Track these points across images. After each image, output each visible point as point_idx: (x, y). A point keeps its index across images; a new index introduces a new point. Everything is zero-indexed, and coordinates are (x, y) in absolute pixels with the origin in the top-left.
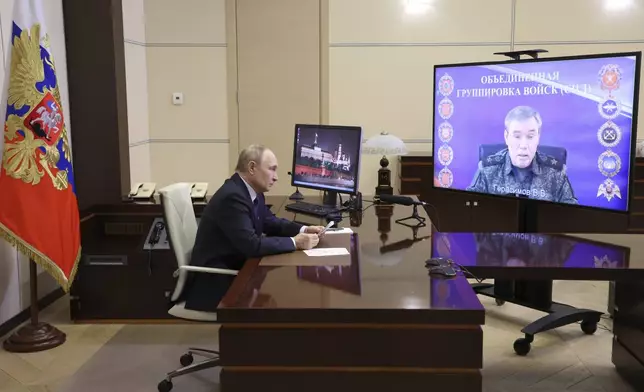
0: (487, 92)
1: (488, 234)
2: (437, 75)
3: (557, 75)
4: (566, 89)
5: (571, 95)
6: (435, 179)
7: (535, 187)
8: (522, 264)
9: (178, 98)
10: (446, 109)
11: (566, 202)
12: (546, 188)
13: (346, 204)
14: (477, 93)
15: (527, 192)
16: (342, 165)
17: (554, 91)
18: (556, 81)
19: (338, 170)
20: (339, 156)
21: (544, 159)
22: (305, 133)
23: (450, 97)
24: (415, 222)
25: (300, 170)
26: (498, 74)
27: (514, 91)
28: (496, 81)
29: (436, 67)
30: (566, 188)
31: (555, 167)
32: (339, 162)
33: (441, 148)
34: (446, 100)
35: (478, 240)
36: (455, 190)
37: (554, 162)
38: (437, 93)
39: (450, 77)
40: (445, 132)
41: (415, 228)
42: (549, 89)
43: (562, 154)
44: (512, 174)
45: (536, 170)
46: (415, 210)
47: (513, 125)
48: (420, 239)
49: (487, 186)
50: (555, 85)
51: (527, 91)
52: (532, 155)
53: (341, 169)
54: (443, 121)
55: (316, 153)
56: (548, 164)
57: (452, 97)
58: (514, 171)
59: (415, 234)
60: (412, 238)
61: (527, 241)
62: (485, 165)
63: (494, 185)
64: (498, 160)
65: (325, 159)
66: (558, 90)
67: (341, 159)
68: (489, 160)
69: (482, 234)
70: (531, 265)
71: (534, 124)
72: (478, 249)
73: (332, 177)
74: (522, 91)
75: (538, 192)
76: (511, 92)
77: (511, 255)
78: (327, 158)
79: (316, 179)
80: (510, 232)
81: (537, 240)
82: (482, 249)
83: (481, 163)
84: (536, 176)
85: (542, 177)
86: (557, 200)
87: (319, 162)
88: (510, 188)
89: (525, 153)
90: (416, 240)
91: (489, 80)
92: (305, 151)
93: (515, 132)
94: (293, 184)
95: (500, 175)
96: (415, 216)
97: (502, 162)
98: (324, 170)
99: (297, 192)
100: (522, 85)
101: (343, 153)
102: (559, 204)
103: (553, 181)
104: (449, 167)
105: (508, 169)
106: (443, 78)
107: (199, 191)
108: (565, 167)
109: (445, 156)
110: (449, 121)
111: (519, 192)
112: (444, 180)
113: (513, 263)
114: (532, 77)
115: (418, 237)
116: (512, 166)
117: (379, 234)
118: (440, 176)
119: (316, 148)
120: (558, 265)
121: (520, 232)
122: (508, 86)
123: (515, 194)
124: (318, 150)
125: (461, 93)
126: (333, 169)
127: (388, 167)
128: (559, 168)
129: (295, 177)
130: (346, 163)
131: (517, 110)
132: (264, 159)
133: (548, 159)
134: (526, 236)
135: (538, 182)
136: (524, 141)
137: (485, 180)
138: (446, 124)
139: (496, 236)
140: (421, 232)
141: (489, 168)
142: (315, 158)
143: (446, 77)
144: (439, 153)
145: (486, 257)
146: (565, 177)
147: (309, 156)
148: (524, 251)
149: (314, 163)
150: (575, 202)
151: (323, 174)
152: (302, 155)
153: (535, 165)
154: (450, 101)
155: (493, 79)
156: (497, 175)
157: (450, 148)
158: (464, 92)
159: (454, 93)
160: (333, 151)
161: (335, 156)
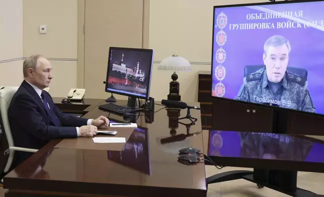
0: (251, 26)
1: (249, 133)
2: (216, 13)
3: (301, 14)
4: (308, 24)
5: (312, 28)
6: (213, 90)
7: (285, 99)
8: (274, 158)
9: (43, 29)
10: (221, 39)
11: (306, 111)
12: (292, 100)
13: (143, 106)
14: (244, 26)
15: (278, 103)
16: (139, 77)
17: (299, 26)
18: (300, 18)
19: (136, 81)
20: (138, 71)
21: (292, 77)
22: (116, 54)
23: (224, 30)
24: (188, 121)
25: (111, 80)
26: (258, 12)
27: (270, 26)
28: (257, 17)
29: (215, 7)
30: (307, 100)
31: (299, 83)
32: (137, 75)
33: (217, 67)
34: (221, 32)
35: (242, 137)
36: (228, 100)
37: (299, 79)
38: (216, 26)
39: (225, 15)
40: (221, 56)
41: (188, 126)
42: (295, 24)
43: (305, 74)
44: (267, 87)
45: (285, 85)
46: (188, 112)
47: (270, 50)
48: (192, 135)
49: (249, 97)
50: (299, 21)
51: (280, 25)
52: (283, 74)
53: (137, 80)
54: (219, 47)
55: (122, 68)
56: (294, 81)
57: (226, 29)
58: (269, 86)
59: (188, 130)
60: (186, 134)
61: (278, 139)
62: (249, 80)
63: (255, 96)
64: (257, 76)
65: (128, 73)
66: (302, 25)
67: (139, 73)
68: (251, 77)
69: (245, 133)
70: (281, 159)
71: (286, 49)
72: (242, 144)
73: (132, 86)
74: (276, 25)
75: (286, 102)
76: (268, 27)
77: (266, 151)
78: (129, 72)
79: (122, 87)
80: (265, 132)
81: (285, 139)
82: (244, 145)
83: (245, 79)
84: (286, 89)
85: (290, 90)
86: (300, 109)
87: (124, 75)
88: (266, 98)
89: (278, 71)
90: (189, 135)
91: (251, 17)
92: (115, 67)
93: (272, 55)
94: (107, 91)
95: (258, 88)
96: (188, 117)
97: (261, 78)
98: (127, 80)
99: (112, 96)
100: (275, 20)
101: (140, 69)
102: (302, 112)
103: (298, 93)
104: (223, 82)
105: (265, 84)
106: (220, 15)
107: (78, 94)
108: (307, 83)
109: (220, 73)
110: (223, 47)
111: (272, 102)
112: (219, 91)
113: (268, 157)
114: (283, 15)
115: (190, 132)
116: (268, 81)
117: (170, 130)
118: (216, 88)
119: (122, 64)
120: (300, 160)
121: (273, 132)
122: (265, 21)
123: (269, 104)
124: (123, 66)
125: (232, 26)
126: (133, 80)
127: (177, 80)
128: (302, 84)
129: (108, 85)
130: (142, 76)
131: (273, 38)
132: (38, 65)
133: (295, 77)
134: (277, 136)
135: (287, 94)
136: (278, 63)
137: (248, 92)
138: (221, 49)
139: (255, 135)
140: (193, 129)
141: (251, 83)
142: (122, 71)
143: (222, 14)
144: (216, 71)
145: (248, 151)
146: (306, 91)
147: (118, 71)
148: (275, 147)
149: (121, 76)
150: (313, 111)
151: (126, 83)
152: (113, 69)
153: (285, 80)
154: (224, 33)
155: (255, 16)
156: (257, 88)
157: (223, 68)
158: (234, 26)
159: (227, 26)
160: (133, 67)
161: (134, 71)
